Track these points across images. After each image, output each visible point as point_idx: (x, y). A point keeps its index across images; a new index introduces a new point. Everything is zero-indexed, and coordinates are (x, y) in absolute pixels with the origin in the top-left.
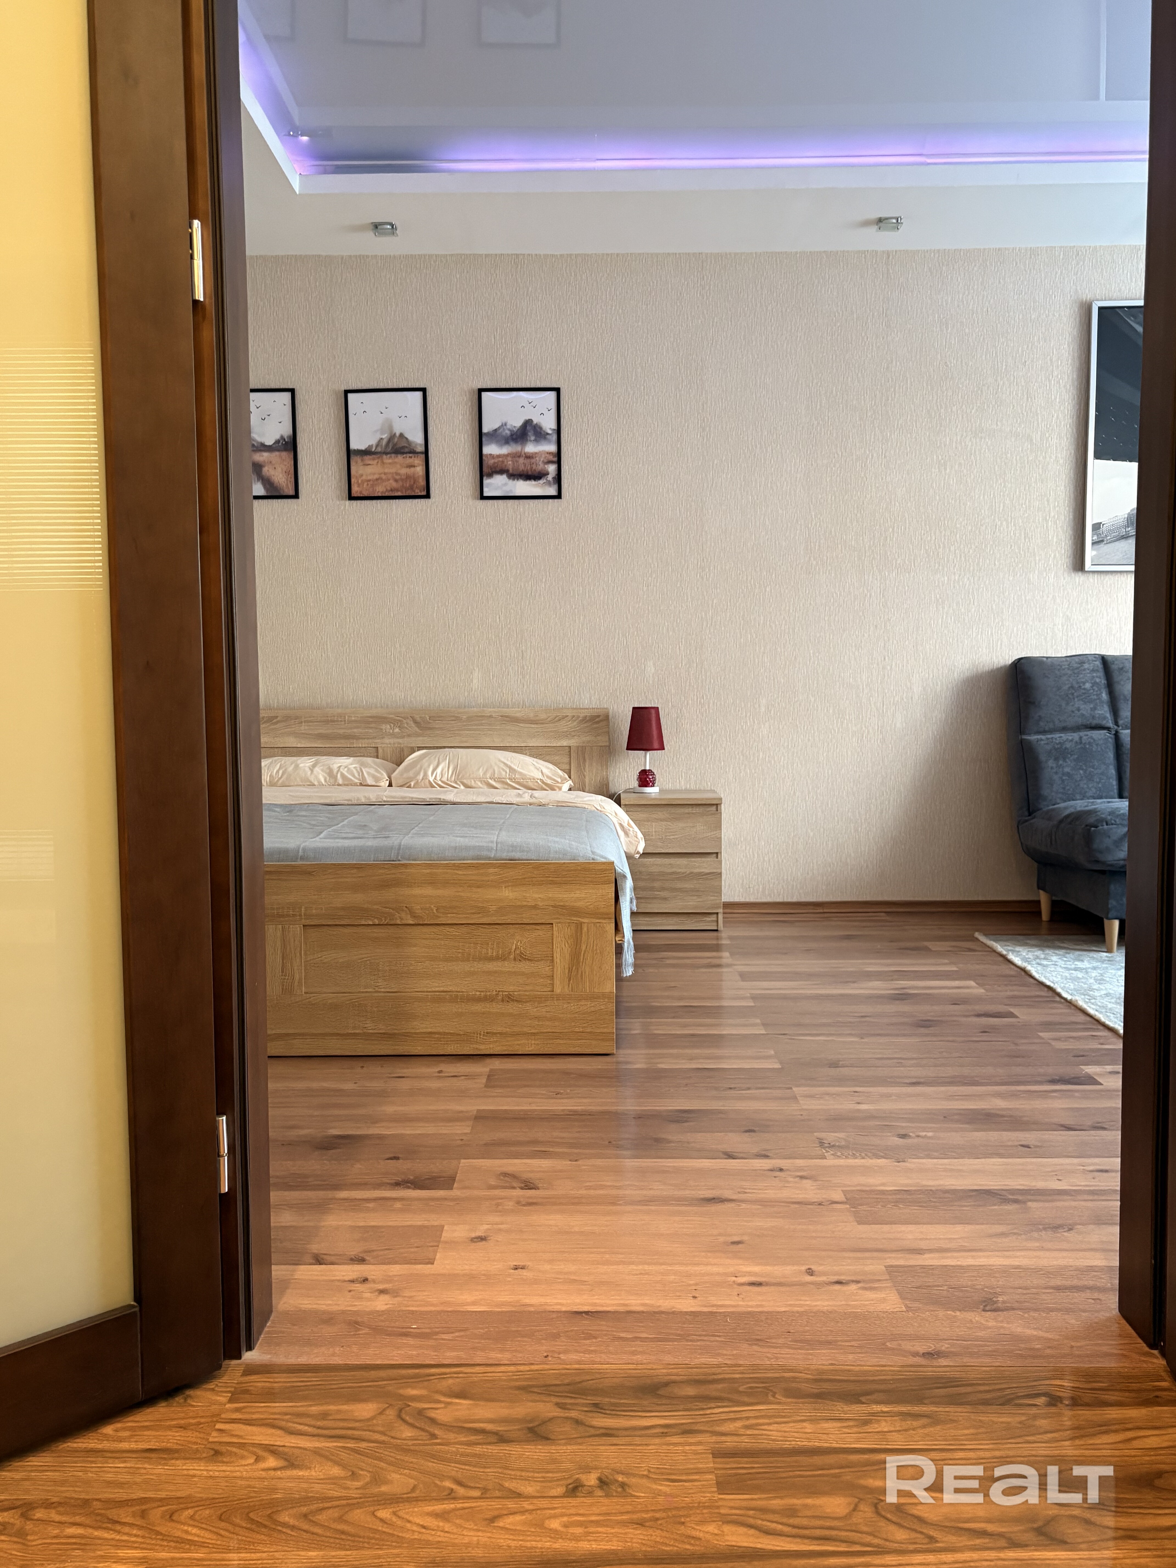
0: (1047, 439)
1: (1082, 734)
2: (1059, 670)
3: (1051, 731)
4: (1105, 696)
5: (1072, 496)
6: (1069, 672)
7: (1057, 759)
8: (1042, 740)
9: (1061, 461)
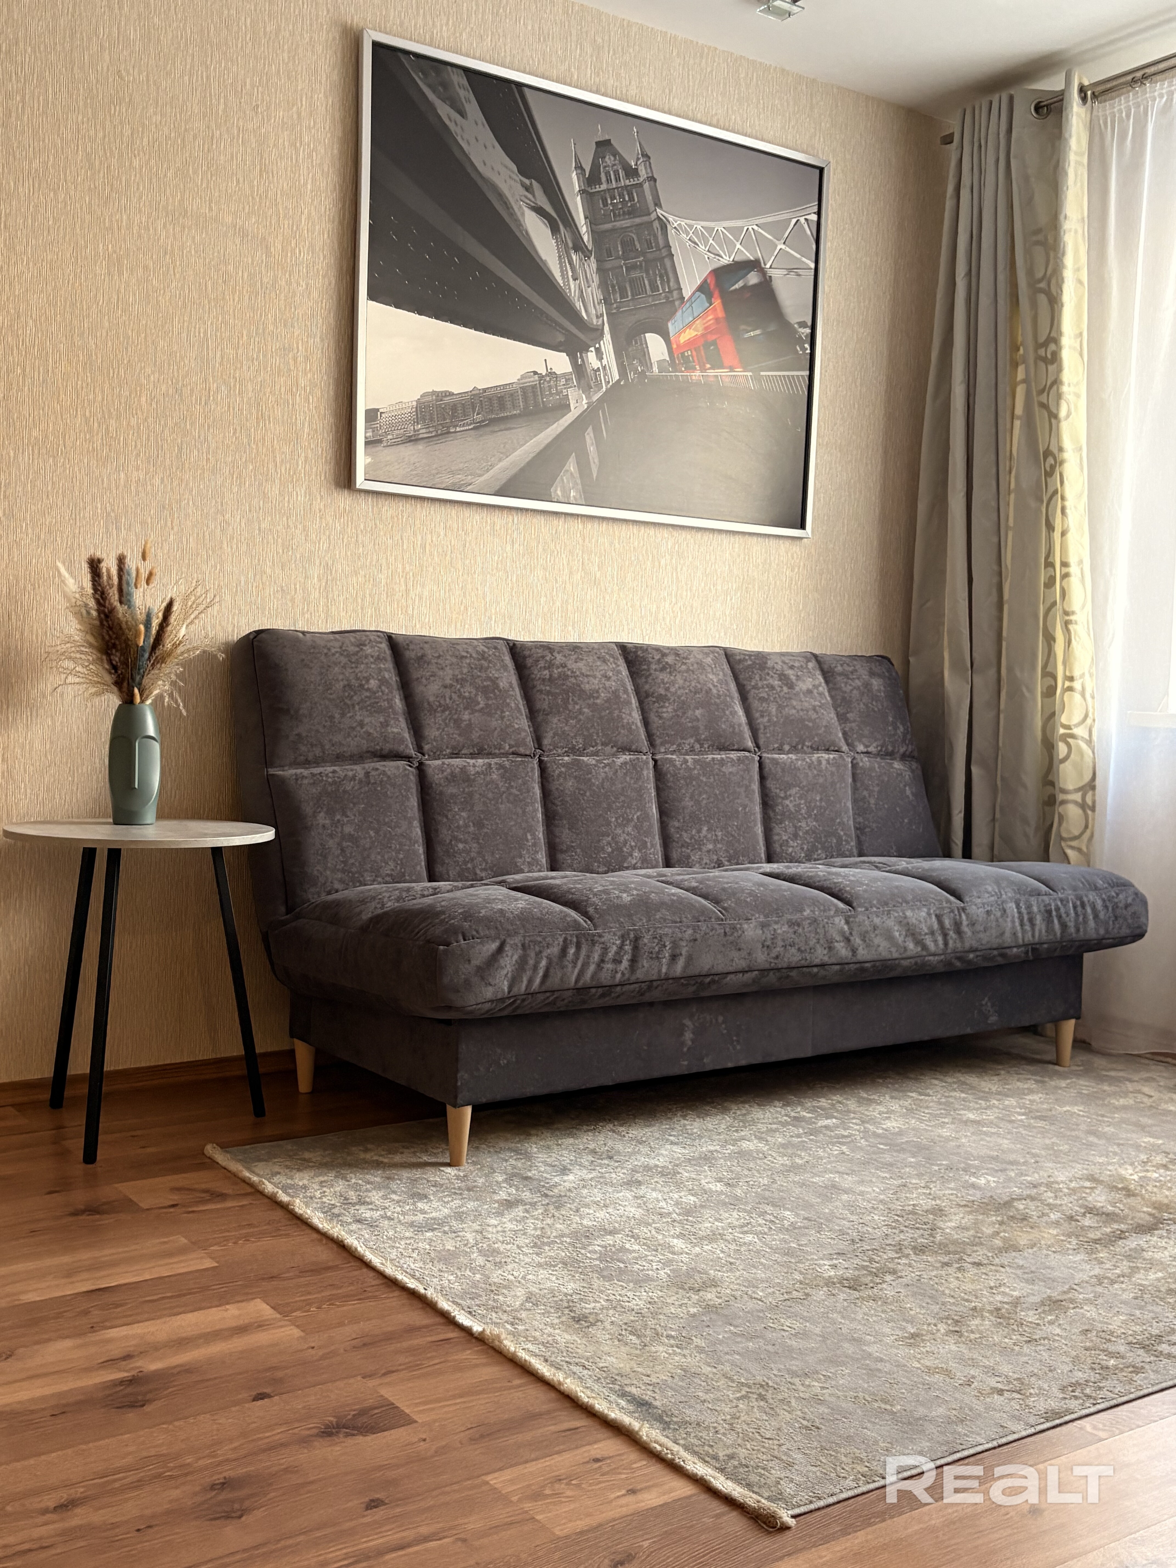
0: (293, 251)
1: (369, 765)
2: (326, 654)
3: (317, 762)
4: (398, 703)
5: (333, 356)
6: (344, 660)
7: (331, 812)
8: (303, 777)
9: (315, 294)
